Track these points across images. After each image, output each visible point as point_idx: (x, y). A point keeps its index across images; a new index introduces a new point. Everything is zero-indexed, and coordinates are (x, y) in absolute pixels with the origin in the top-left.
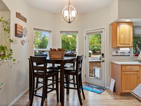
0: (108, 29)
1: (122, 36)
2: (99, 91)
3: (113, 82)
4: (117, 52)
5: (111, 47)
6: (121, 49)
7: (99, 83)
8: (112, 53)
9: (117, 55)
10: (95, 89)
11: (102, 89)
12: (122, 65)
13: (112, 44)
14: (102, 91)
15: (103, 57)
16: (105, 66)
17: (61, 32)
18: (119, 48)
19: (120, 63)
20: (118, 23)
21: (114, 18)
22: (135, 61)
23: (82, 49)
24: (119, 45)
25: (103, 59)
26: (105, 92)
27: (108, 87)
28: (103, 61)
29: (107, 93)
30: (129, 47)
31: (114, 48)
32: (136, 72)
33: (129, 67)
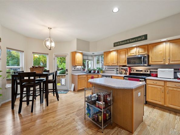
0: (70, 55)
1: (78, 60)
2: (65, 92)
3: (73, 85)
4: (75, 69)
5: (71, 66)
6: (77, 67)
7: (65, 88)
8: (72, 69)
9: (75, 70)
10: (62, 92)
11: (67, 91)
12: (78, 75)
13: (72, 63)
14: (67, 92)
15: (67, 72)
16: (68, 77)
17: (33, 53)
18: (76, 66)
19: (77, 74)
20: (76, 52)
21: (75, 49)
22: (83, 73)
23: (51, 67)
24: (77, 65)
25: (67, 73)
26: (69, 92)
27: (70, 89)
28: (67, 74)
29: (70, 92)
30: (81, 66)
31: (74, 66)
32: (84, 78)
33: (81, 76)
